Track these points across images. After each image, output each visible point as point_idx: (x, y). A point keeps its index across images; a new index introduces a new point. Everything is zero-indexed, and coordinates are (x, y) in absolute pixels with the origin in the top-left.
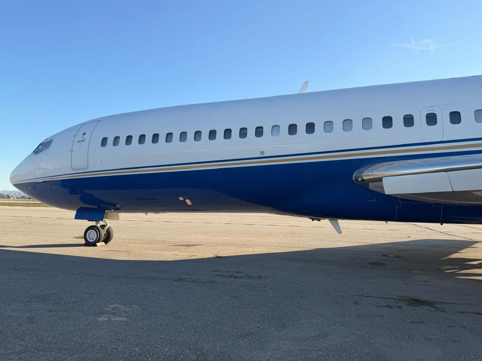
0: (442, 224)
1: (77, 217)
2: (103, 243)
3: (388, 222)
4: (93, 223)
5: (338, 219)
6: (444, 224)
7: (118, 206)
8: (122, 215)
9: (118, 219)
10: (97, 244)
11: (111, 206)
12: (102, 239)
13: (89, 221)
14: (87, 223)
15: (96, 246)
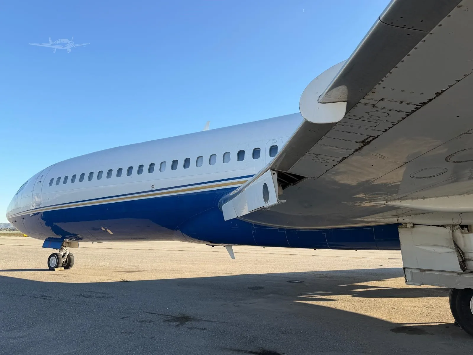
0: (315, 250)
1: (44, 246)
2: (63, 268)
3: (265, 247)
4: (57, 251)
5: (232, 245)
6: (317, 250)
7: (79, 236)
8: (81, 244)
9: (78, 247)
10: (56, 269)
11: (72, 236)
12: (61, 264)
13: (54, 249)
14: (52, 251)
15: (55, 271)
